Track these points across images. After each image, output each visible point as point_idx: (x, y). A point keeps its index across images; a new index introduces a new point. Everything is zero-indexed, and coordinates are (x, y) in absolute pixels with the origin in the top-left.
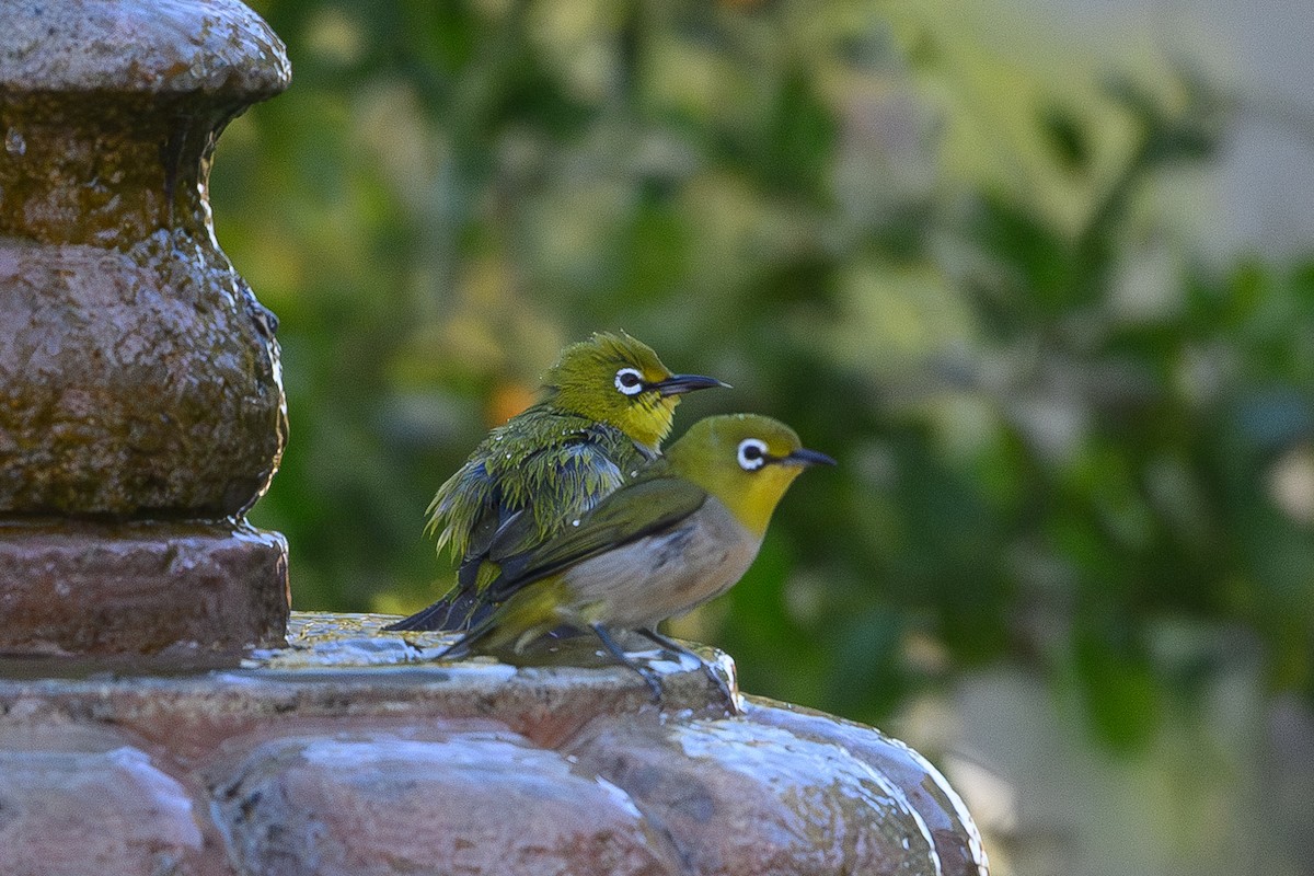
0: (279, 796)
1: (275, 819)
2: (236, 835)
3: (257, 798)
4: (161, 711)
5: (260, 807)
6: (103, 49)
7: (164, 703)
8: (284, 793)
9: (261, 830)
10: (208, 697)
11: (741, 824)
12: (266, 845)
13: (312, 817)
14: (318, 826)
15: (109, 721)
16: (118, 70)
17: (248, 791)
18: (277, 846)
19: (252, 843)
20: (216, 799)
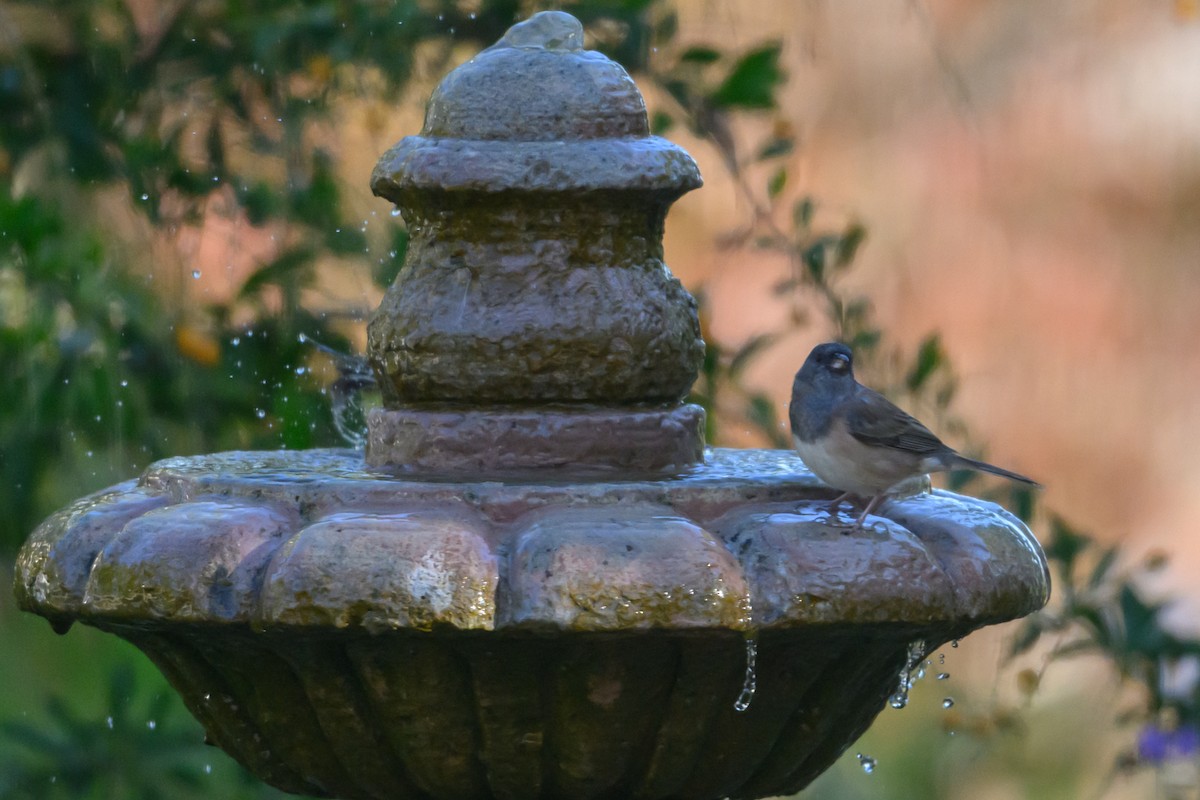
0: (761, 540)
1: (761, 552)
2: (741, 560)
3: (749, 542)
5: (752, 546)
6: (628, 168)
8: (764, 538)
9: (754, 558)
10: (716, 492)
11: (968, 551)
12: (758, 565)
13: (780, 550)
14: (782, 555)
15: (670, 504)
16: (635, 179)
17: (743, 538)
18: (763, 565)
19: (751, 564)
20: (727, 542)
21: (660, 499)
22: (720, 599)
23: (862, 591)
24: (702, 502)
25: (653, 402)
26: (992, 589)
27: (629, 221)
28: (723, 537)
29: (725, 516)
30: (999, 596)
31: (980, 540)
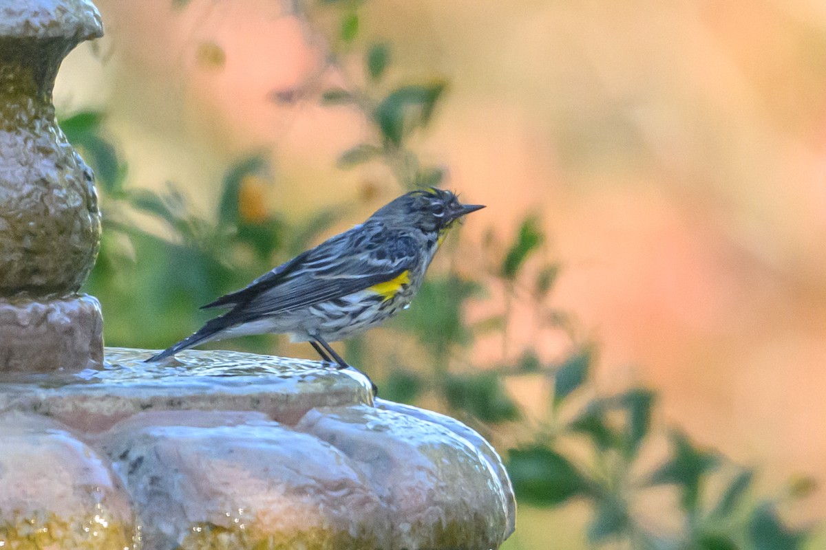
0: (154, 458)
1: (154, 473)
2: (130, 482)
3: (140, 460)
4: (76, 407)
5: (143, 466)
7: (77, 403)
8: (158, 456)
9: (146, 479)
11: (408, 474)
12: (149, 488)
13: (177, 471)
14: (180, 476)
15: (47, 414)
16: (18, 25)
17: (133, 456)
18: (156, 488)
19: (141, 486)
20: (114, 460)
21: (36, 407)
22: (102, 529)
23: (275, 520)
24: (85, 413)
25: (37, 292)
26: (436, 519)
27: (11, 76)
28: (110, 454)
29: (114, 430)
30: (444, 525)
31: (423, 459)
